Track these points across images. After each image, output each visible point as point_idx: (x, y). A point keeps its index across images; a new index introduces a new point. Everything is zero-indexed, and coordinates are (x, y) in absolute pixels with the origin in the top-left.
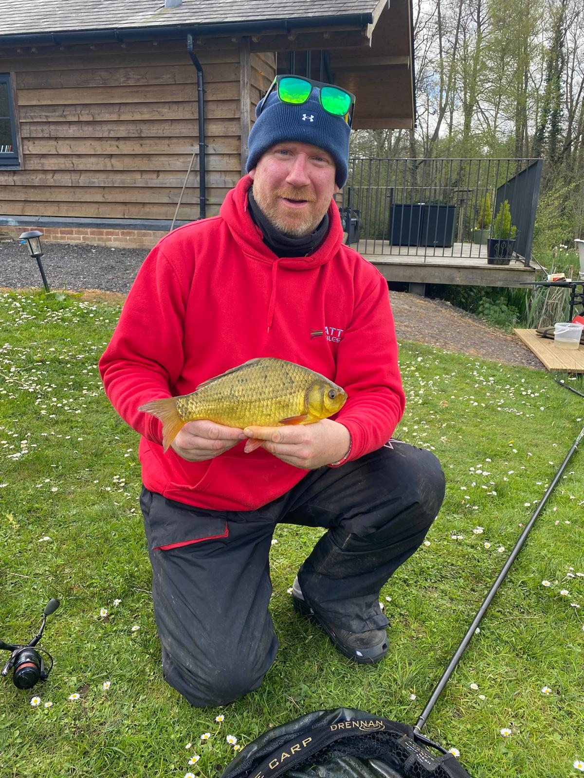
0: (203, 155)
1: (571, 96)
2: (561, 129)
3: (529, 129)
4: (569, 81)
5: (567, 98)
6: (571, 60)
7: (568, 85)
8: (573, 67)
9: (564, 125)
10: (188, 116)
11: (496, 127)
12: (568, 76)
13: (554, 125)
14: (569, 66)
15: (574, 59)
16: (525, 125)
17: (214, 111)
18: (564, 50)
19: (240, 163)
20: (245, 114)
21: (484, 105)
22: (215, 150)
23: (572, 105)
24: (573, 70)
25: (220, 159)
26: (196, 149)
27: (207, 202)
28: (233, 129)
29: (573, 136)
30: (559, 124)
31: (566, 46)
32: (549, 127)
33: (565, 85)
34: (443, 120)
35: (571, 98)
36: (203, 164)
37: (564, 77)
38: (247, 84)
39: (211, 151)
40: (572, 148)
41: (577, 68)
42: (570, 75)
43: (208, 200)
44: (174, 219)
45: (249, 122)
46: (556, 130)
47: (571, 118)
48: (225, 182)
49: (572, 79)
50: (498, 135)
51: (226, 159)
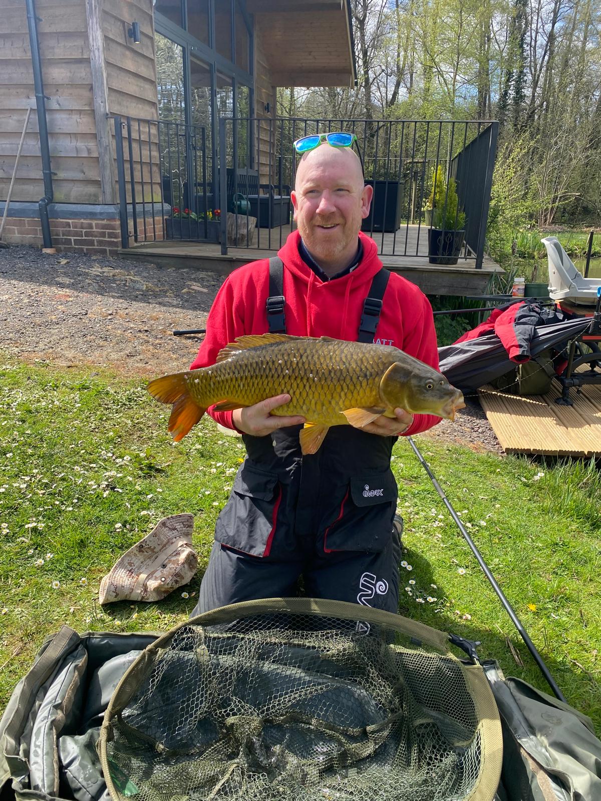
0: (42, 110)
1: (535, 59)
2: (525, 95)
3: (492, 95)
4: (533, 43)
5: (531, 62)
6: (535, 21)
7: (532, 49)
8: (537, 28)
9: (527, 92)
10: (19, 55)
11: (454, 91)
12: (532, 39)
13: (518, 91)
14: (533, 26)
15: (537, 20)
16: (488, 91)
17: (53, 48)
18: (528, 10)
19: (95, 123)
20: (96, 52)
21: (444, 67)
22: (59, 105)
23: (535, 71)
24: (537, 33)
25: (68, 116)
26: (33, 102)
27: (55, 178)
28: (81, 73)
29: (538, 102)
30: (523, 90)
31: (530, 6)
32: (512, 93)
33: (528, 48)
34: (402, 84)
35: (535, 62)
36: (43, 123)
37: (528, 40)
38: (95, 8)
39: (55, 106)
40: (536, 117)
41: (541, 30)
42: (534, 38)
43: (55, 174)
44: (8, 200)
45: (103, 64)
46: (520, 97)
47: (535, 83)
48: (77, 150)
49: (536, 41)
50: (457, 100)
51: (75, 117)
